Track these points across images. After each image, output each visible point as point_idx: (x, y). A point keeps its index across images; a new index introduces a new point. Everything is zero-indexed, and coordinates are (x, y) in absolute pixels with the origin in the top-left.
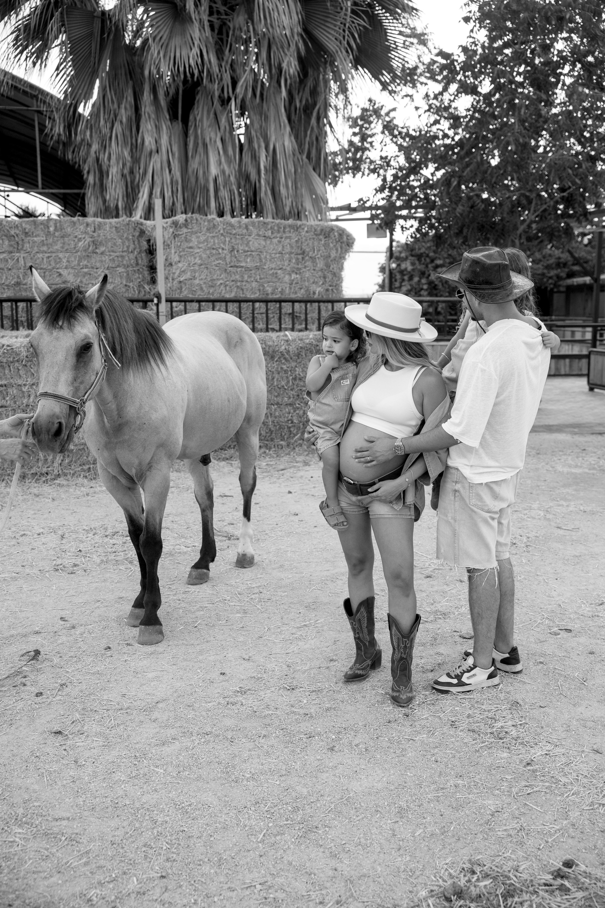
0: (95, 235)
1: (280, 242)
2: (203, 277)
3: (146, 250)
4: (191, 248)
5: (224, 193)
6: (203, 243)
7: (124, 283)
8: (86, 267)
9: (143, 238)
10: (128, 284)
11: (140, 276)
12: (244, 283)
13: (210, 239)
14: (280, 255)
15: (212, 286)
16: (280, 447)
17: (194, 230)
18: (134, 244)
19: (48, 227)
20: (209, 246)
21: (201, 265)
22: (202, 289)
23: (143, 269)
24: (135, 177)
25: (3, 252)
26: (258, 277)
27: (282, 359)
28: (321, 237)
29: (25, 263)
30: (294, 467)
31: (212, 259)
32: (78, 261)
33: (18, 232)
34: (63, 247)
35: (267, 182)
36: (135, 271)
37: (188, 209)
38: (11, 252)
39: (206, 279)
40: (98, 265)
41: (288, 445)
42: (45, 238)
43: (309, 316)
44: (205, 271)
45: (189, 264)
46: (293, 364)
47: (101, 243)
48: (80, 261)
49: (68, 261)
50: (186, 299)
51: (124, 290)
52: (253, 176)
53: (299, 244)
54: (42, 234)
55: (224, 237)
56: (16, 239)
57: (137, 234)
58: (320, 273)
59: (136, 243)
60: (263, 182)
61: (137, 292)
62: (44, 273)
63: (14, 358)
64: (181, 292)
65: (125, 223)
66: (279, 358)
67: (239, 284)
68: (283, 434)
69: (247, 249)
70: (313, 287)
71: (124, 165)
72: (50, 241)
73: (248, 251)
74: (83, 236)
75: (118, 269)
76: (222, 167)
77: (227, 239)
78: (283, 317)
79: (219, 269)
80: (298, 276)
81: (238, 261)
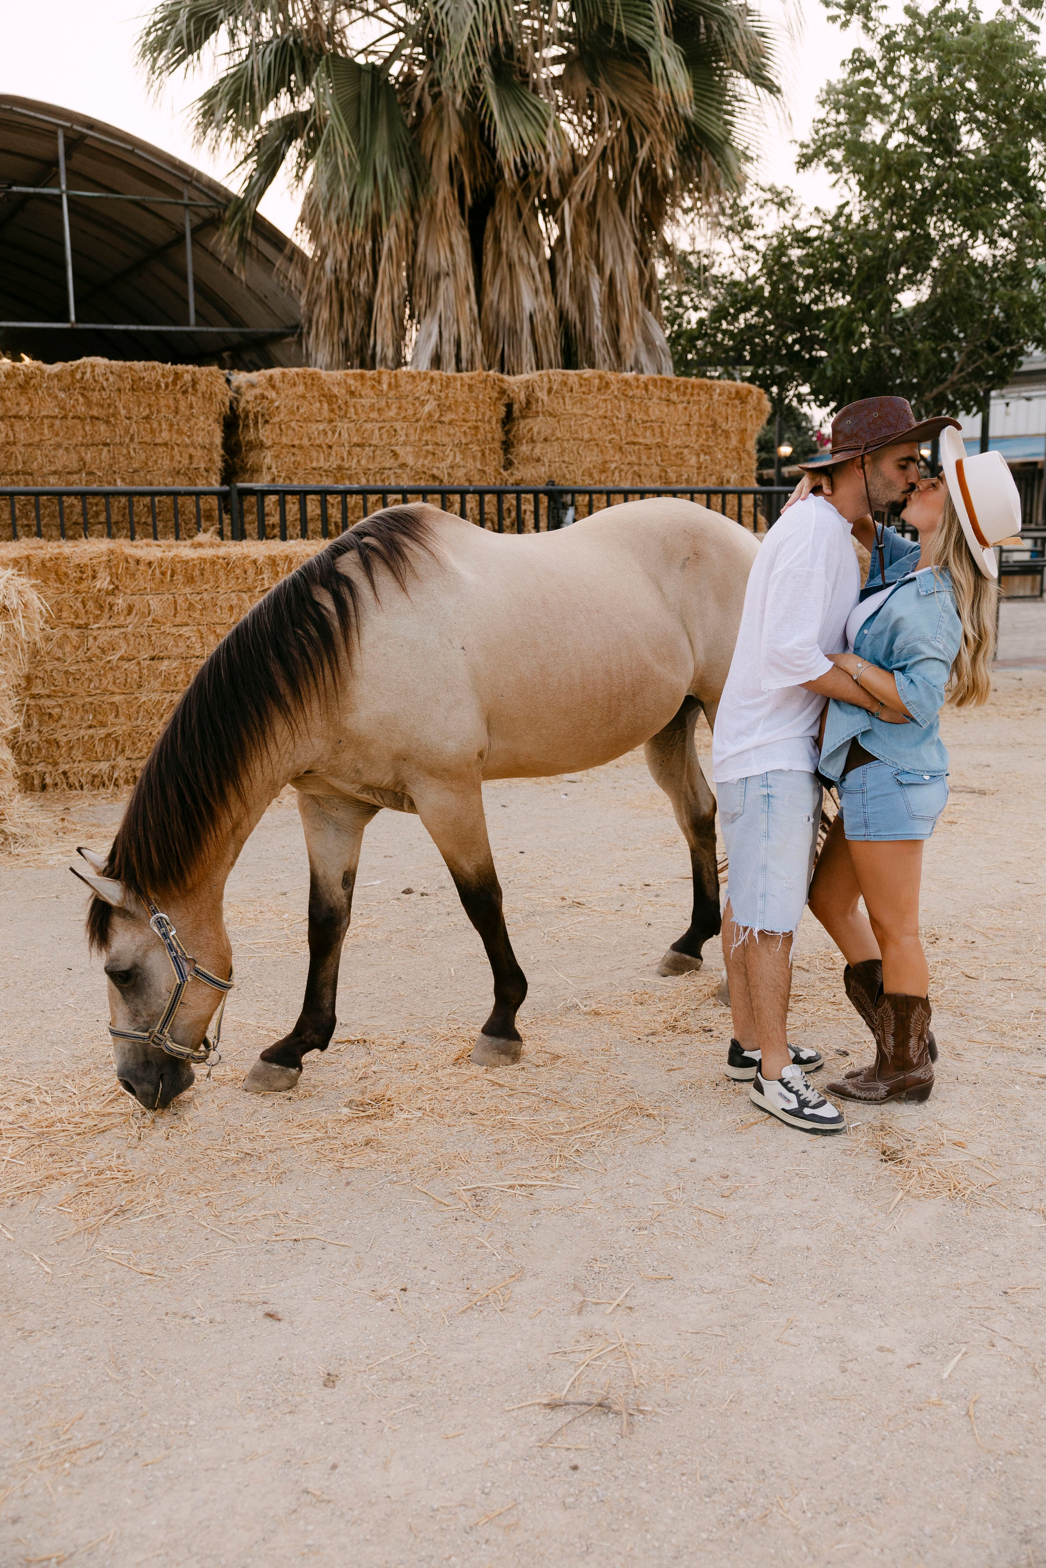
0: (443, 395)
1: (686, 408)
3: (503, 419)
8: (430, 442)
10: (483, 468)
11: (495, 457)
12: (642, 467)
13: (601, 404)
14: (687, 427)
15: (604, 471)
18: (490, 410)
19: (379, 382)
20: (601, 413)
22: (591, 475)
23: (495, 446)
25: (321, 421)
26: (660, 458)
29: (350, 437)
31: (604, 431)
32: (420, 434)
33: (341, 390)
34: (398, 414)
35: (603, 322)
36: (491, 450)
38: (331, 421)
39: (596, 460)
40: (446, 440)
44: (596, 450)
47: (449, 408)
49: (407, 435)
51: (477, 477)
53: (710, 412)
57: (495, 395)
58: (734, 453)
59: (492, 408)
60: (598, 322)
62: (374, 451)
65: (481, 378)
67: (636, 468)
69: (646, 418)
72: (381, 404)
73: (647, 421)
74: (426, 397)
75: (471, 446)
76: (538, 300)
77: (622, 404)
79: (613, 447)
80: (707, 457)
81: (635, 434)
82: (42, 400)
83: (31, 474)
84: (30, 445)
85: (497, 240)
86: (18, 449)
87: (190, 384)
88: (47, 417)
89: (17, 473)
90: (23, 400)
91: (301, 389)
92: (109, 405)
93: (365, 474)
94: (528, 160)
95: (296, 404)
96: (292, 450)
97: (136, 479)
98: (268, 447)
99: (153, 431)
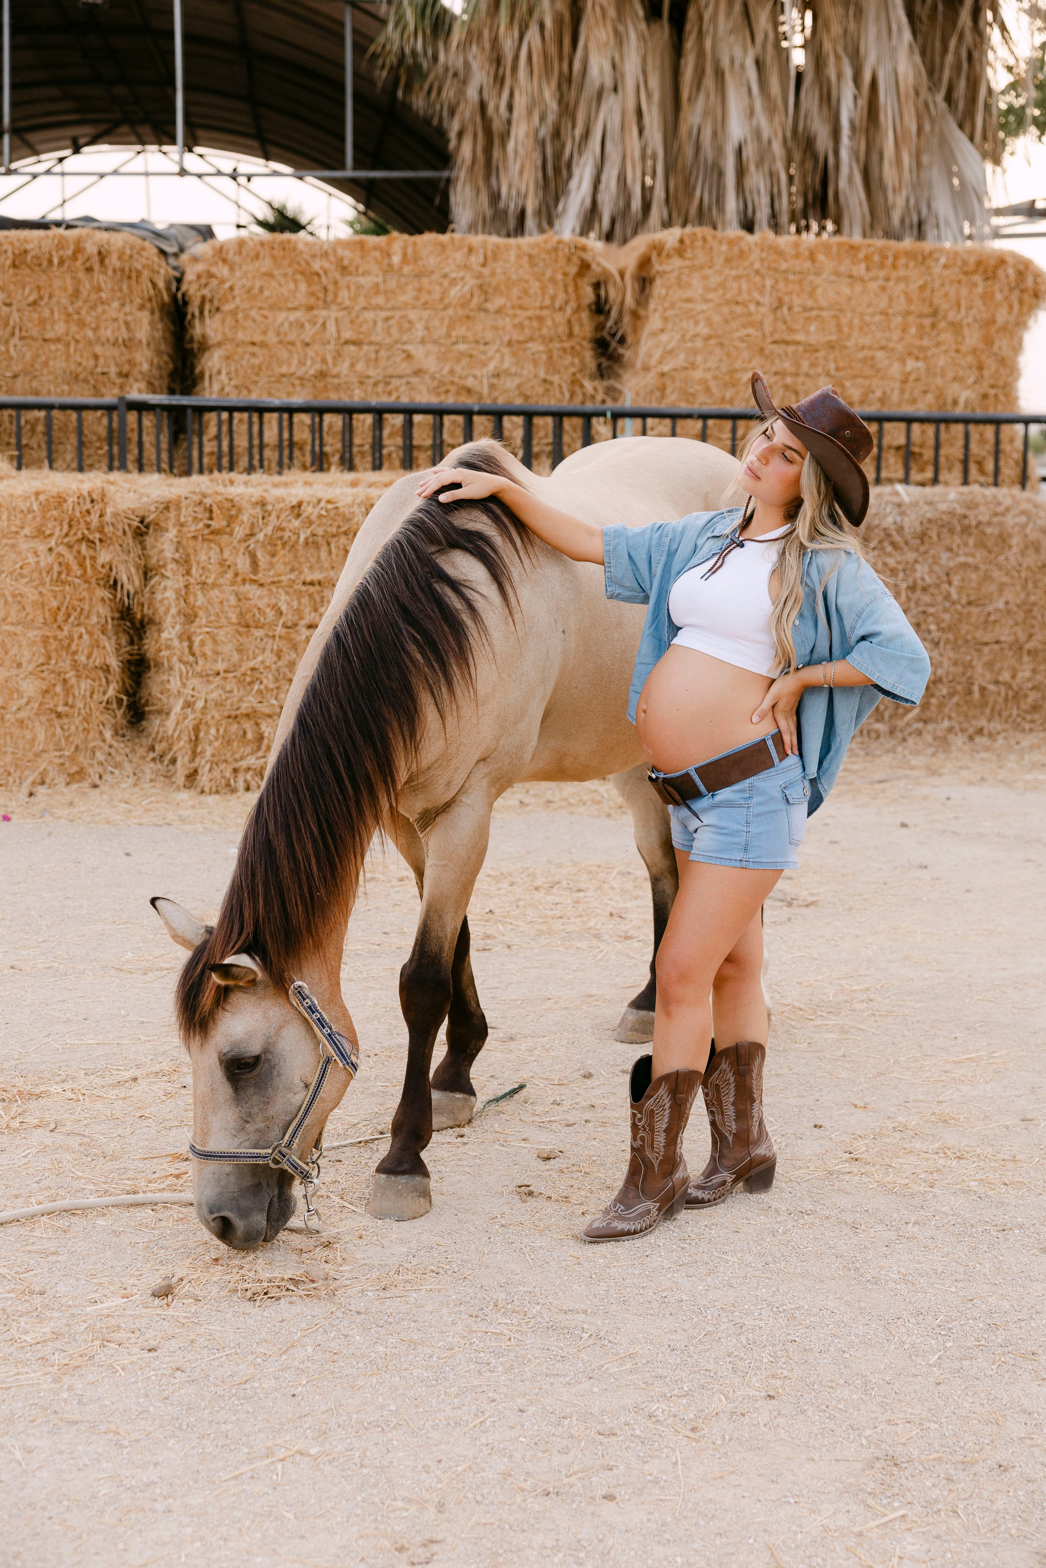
0: (486, 271)
1: (883, 288)
2: (712, 364)
3: (589, 306)
4: (689, 300)
5: (757, 180)
6: (715, 290)
7: (542, 375)
8: (464, 339)
9: (586, 280)
10: (549, 378)
11: (576, 361)
12: (800, 379)
13: (730, 282)
14: (883, 317)
15: (730, 385)
16: (873, 735)
17: (696, 262)
18: (566, 292)
19: (389, 255)
20: (729, 296)
21: (710, 338)
22: (708, 390)
23: (582, 346)
24: (563, 146)
25: (295, 309)
26: (832, 366)
27: (886, 544)
28: (977, 278)
29: (338, 332)
30: (907, 777)
31: (735, 324)
32: (448, 327)
33: (327, 265)
34: (417, 298)
35: (855, 153)
36: (564, 350)
37: (675, 214)
38: (311, 308)
39: (718, 368)
40: (489, 335)
41: (891, 733)
42: (380, 279)
43: (943, 452)
44: (718, 351)
45: (684, 336)
46: (911, 556)
47: (497, 290)
48: (451, 327)
49: (427, 328)
50: (677, 411)
51: (540, 390)
52: (823, 142)
53: (927, 294)
54: (374, 268)
55: (763, 276)
56: (324, 279)
57: (573, 270)
58: (970, 359)
59: (571, 289)
60: (844, 154)
61: (567, 395)
62: (377, 352)
63: (339, 527)
64: (663, 396)
65: (549, 246)
66: (880, 542)
67: (789, 380)
68: (882, 707)
69: (810, 303)
70: (953, 390)
71: (543, 118)
72: (392, 284)
73: (812, 309)
74: (461, 274)
75: (530, 345)
76: (755, 122)
77: (768, 283)
78: (884, 455)
79: (748, 347)
80: (921, 364)
81: (790, 330)
87: (95, 260)
91: (266, 264)
93: (361, 383)
95: (258, 284)
96: (251, 349)
97: (19, 384)
98: (219, 344)
99: (42, 322)
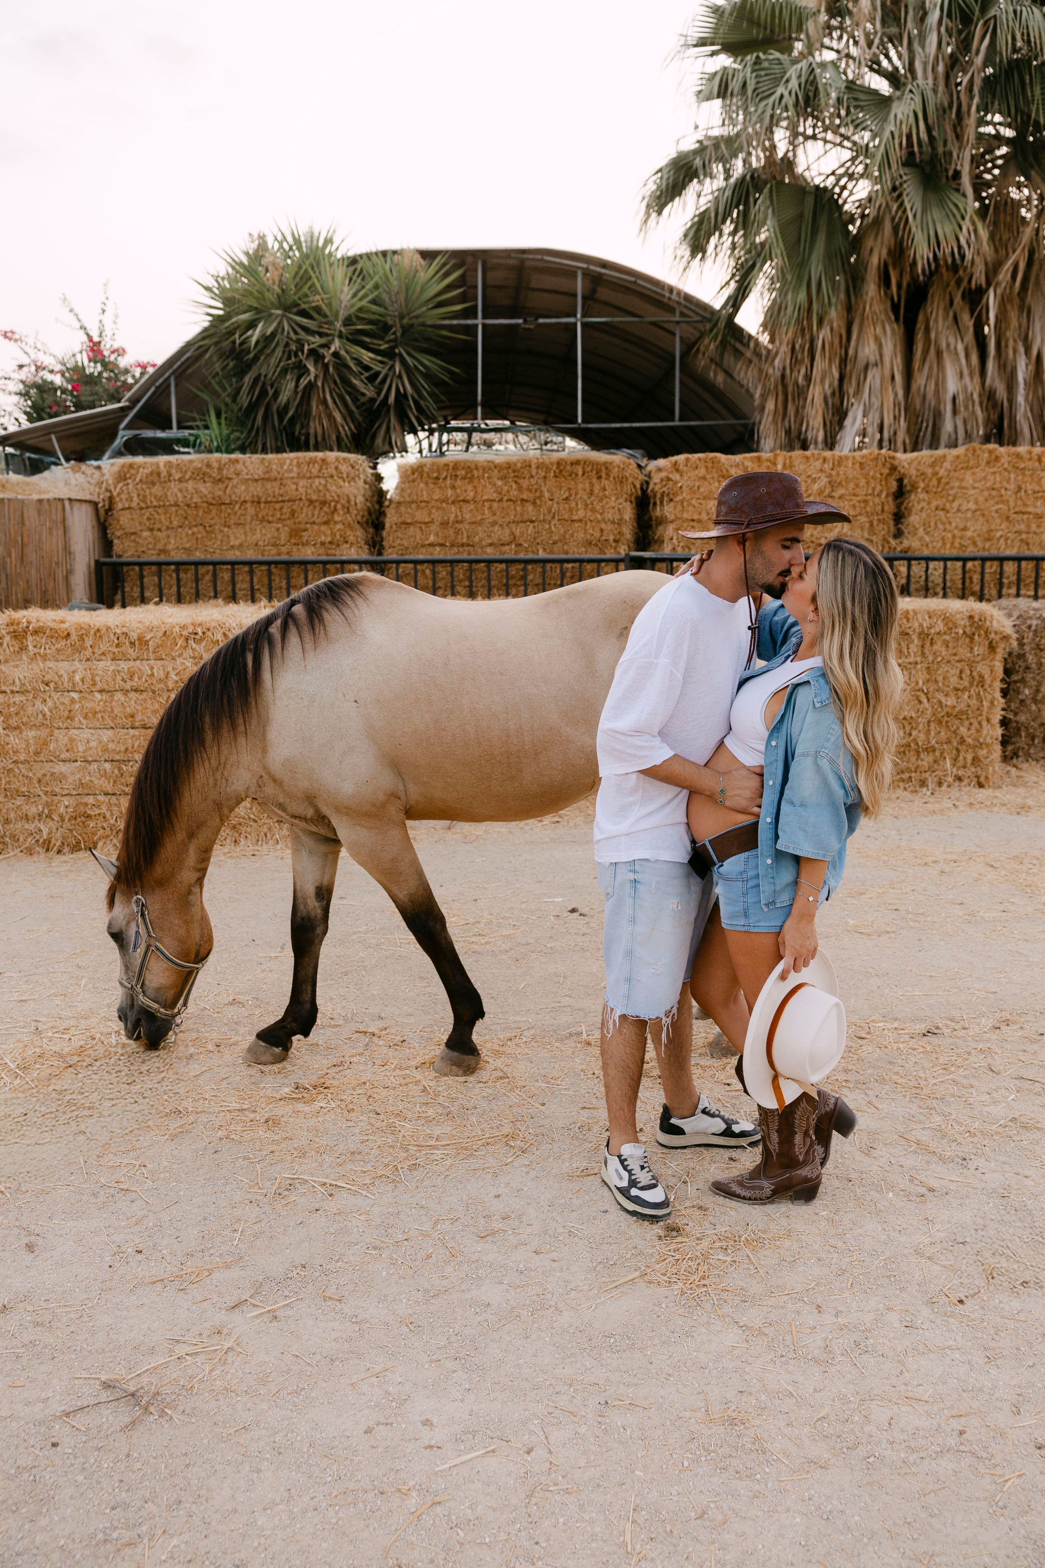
0: (834, 473)
2: (978, 527)
3: (894, 493)
6: (980, 481)
7: (866, 535)
9: (894, 477)
11: (886, 527)
12: (1031, 535)
13: (989, 477)
15: (989, 540)
18: (881, 485)
20: (988, 485)
21: (976, 511)
22: (975, 543)
23: (889, 517)
31: (992, 502)
35: (1026, 399)
36: (879, 520)
39: (981, 529)
44: (981, 519)
47: (840, 484)
55: (1009, 472)
57: (886, 471)
59: (883, 483)
65: (873, 457)
67: (1024, 536)
69: (1037, 488)
71: (830, 383)
73: (1039, 492)
74: (818, 475)
75: (860, 518)
76: (963, 381)
77: (1012, 476)
79: (1000, 517)
81: (1025, 505)
82: (485, 487)
83: (473, 546)
84: (474, 523)
85: (927, 330)
86: (465, 527)
87: (603, 471)
88: (488, 500)
89: (463, 545)
90: (470, 488)
91: (702, 471)
92: (536, 490)
94: (940, 255)
95: (697, 484)
96: (692, 524)
97: (556, 549)
98: (672, 522)
99: (571, 510)
